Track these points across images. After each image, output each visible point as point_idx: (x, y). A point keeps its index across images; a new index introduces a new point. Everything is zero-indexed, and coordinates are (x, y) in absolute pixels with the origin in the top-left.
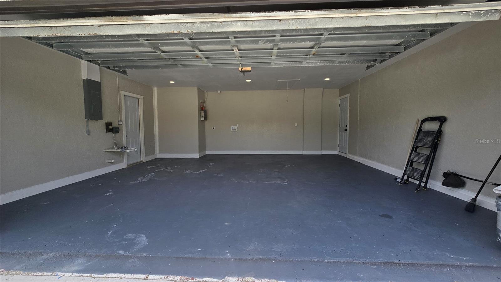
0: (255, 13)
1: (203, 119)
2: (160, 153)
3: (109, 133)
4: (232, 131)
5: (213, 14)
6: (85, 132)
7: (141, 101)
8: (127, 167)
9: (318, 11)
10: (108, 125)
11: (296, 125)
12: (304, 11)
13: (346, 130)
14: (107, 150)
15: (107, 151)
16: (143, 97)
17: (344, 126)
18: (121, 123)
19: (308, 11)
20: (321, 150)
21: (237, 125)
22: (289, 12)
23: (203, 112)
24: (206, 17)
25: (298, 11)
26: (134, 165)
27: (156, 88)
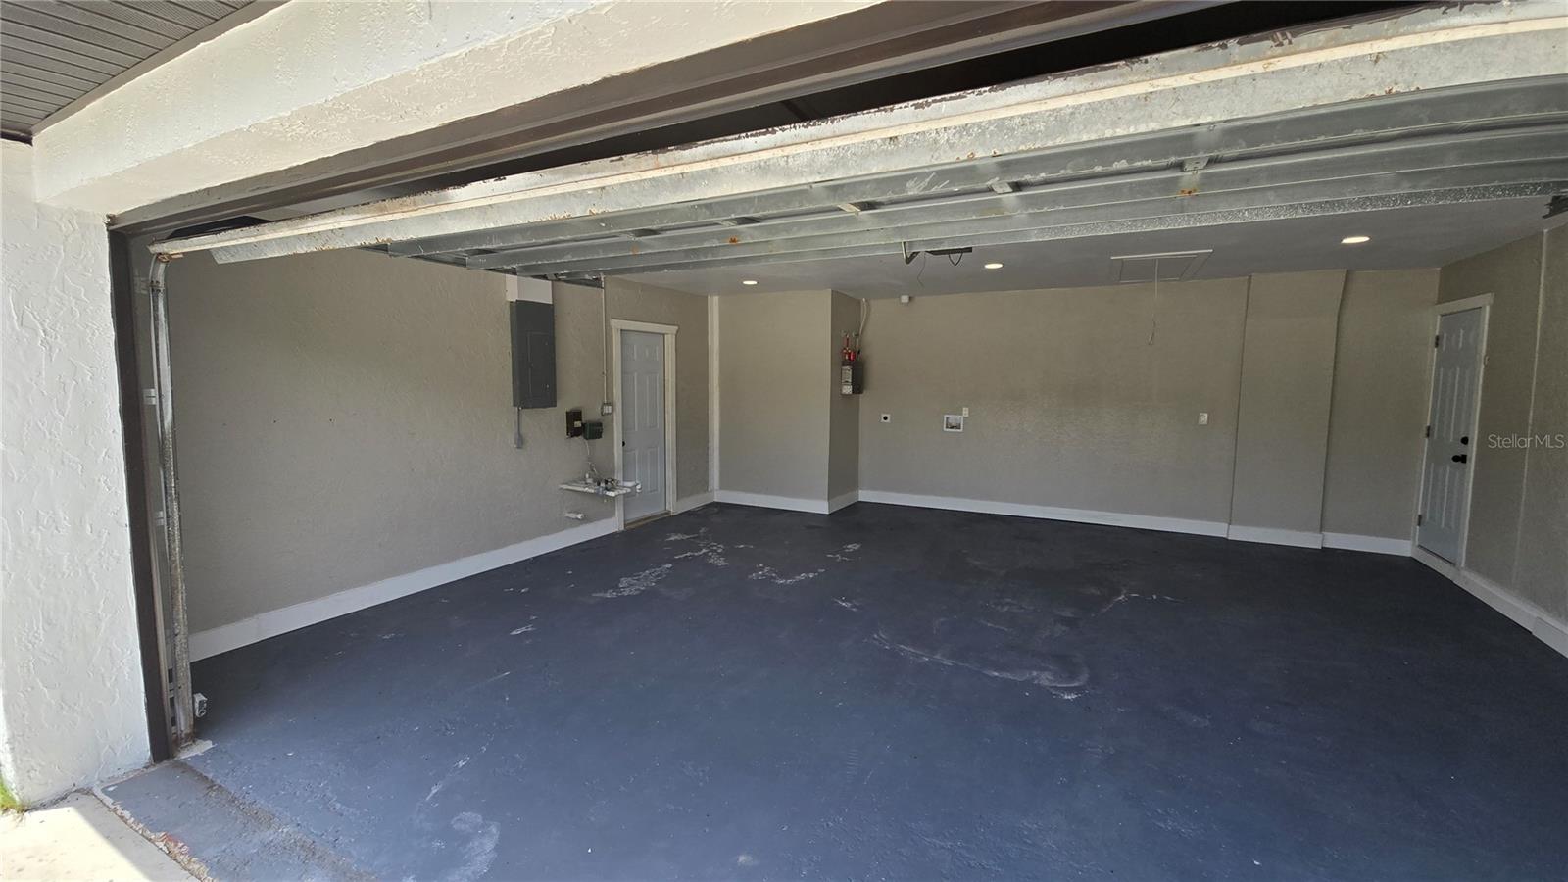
0: (756, 135)
1: (847, 390)
2: (722, 487)
3: (576, 438)
4: (945, 429)
5: (621, 159)
6: (513, 442)
7: (670, 341)
8: (622, 529)
9: (1029, 86)
10: (574, 416)
11: (1204, 418)
12: (960, 97)
13: (1462, 459)
14: (565, 487)
15: (568, 490)
16: (677, 328)
17: (1453, 438)
18: (607, 409)
19: (980, 94)
20: (1322, 529)
21: (966, 411)
22: (892, 110)
23: (848, 367)
24: (602, 171)
25: (930, 100)
26: (644, 523)
27: (716, 299)
